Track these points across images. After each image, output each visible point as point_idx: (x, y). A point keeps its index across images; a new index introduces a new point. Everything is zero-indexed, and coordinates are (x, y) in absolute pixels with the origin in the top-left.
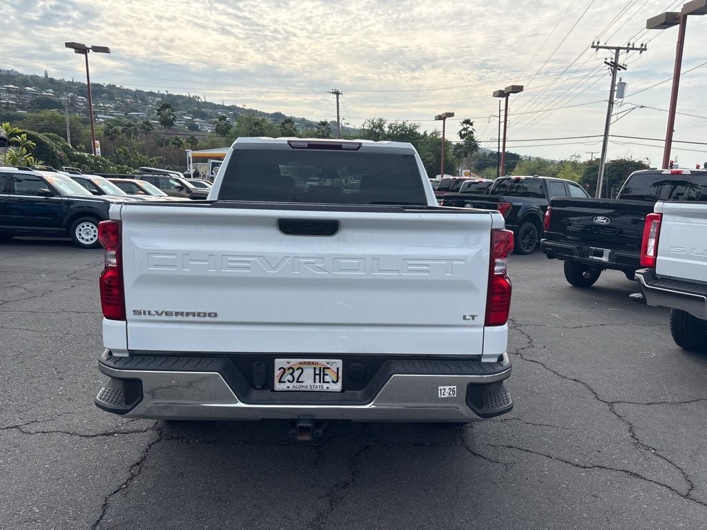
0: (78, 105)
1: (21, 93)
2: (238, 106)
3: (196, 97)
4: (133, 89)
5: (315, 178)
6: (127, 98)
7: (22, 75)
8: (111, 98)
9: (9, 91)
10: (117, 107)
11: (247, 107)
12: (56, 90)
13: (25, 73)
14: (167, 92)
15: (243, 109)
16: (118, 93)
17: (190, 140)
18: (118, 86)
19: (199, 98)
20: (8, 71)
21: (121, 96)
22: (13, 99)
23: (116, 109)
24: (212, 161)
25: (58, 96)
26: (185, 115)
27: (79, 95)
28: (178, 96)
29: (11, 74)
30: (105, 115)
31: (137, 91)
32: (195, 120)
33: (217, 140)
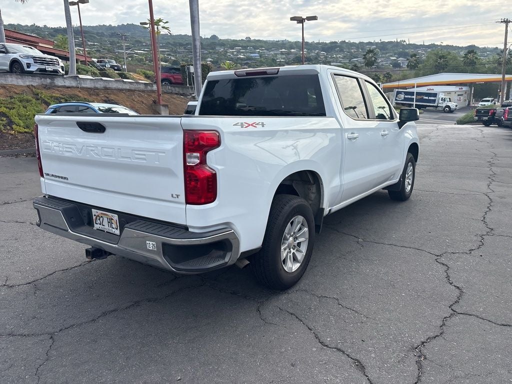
0: (321, 58)
1: (288, 54)
2: (436, 43)
3: (402, 41)
4: (357, 42)
5: (488, 99)
6: (352, 49)
7: (290, 42)
8: (342, 51)
9: (282, 53)
10: (345, 57)
11: (444, 44)
12: (308, 50)
13: (292, 41)
14: (381, 40)
15: (441, 46)
16: (346, 46)
17: (386, 75)
18: (347, 41)
19: (405, 41)
20: (283, 41)
21: (349, 49)
22: (284, 58)
23: (344, 57)
24: (397, 90)
25: (309, 54)
26: (392, 56)
27: (321, 51)
28: (388, 42)
29: (285, 42)
30: (337, 62)
31: (360, 43)
32: (399, 59)
33: (408, 73)
